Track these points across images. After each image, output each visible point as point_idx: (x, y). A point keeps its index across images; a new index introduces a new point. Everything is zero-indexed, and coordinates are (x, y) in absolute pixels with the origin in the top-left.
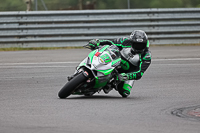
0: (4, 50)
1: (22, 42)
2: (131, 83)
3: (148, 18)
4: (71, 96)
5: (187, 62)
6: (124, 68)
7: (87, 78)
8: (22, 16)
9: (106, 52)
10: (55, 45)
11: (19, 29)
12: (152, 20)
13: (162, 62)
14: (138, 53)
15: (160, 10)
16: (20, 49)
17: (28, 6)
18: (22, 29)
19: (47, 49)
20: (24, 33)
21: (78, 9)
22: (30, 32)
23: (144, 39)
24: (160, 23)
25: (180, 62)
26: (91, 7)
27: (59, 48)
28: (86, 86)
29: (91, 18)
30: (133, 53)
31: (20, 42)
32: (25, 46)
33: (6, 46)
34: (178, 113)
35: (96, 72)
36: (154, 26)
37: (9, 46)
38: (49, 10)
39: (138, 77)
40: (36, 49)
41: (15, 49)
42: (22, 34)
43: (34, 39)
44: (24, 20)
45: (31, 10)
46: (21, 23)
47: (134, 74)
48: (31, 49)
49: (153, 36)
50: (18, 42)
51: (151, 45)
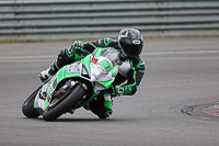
1: (19, 34)
8: (18, 5)
11: (15, 19)
12: (161, 9)
16: (16, 42)
18: (19, 20)
19: (45, 41)
20: (21, 24)
32: (21, 38)
34: (189, 111)
36: (162, 16)
41: (11, 42)
42: (18, 25)
43: (31, 31)
44: (21, 10)
46: (17, 13)
47: (130, 87)
48: (28, 41)
49: (162, 27)
50: (14, 34)
51: (159, 37)
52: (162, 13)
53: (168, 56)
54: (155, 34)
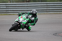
0: (1, 15)
1: (7, 13)
8: (7, 4)
11: (6, 8)
14: (34, 17)
15: (50, 3)
16: (7, 15)
17: (9, 2)
18: (7, 9)
19: (15, 15)
20: (8, 10)
23: (36, 12)
24: (50, 7)
28: (18, 27)
30: (32, 17)
31: (6, 12)
32: (8, 14)
33: (2, 14)
34: (55, 34)
35: (21, 23)
36: (48, 8)
40: (11, 15)
41: (5, 15)
42: (7, 10)
43: (11, 12)
44: (8, 6)
48: (10, 15)
49: (48, 11)
50: (6, 13)
51: (47, 14)
52: (48, 7)
53: (49, 19)
54: (46, 13)
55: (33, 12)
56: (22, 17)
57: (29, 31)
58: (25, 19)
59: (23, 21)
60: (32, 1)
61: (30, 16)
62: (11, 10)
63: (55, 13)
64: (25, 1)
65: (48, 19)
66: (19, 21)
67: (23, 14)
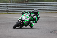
1: (8, 12)
2: (33, 24)
3: (43, 5)
4: (17, 28)
5: (54, 17)
6: (32, 20)
7: (21, 23)
8: (7, 4)
9: (27, 15)
10: (17, 13)
11: (6, 8)
12: (44, 6)
13: (47, 18)
14: (36, 15)
15: (47, 2)
16: (7, 14)
17: (9, 1)
18: (8, 8)
19: (14, 14)
20: (8, 9)
21: (24, 2)
22: (10, 9)
25: (52, 17)
26: (27, 2)
27: (18, 13)
28: (21, 25)
29: (27, 5)
32: (8, 13)
33: (3, 13)
34: (52, 32)
35: (24, 21)
37: (4, 13)
38: (15, 2)
39: (36, 22)
40: (11, 14)
41: (5, 14)
42: (7, 9)
43: (11, 11)
44: (8, 5)
45: (10, 2)
46: (7, 6)
47: (35, 21)
48: (10, 14)
49: (45, 10)
51: (44, 13)
52: (45, 6)
55: (35, 11)
56: (24, 16)
57: (32, 28)
58: (27, 18)
59: (26, 19)
60: (30, 1)
61: (33, 14)
62: (12, 9)
63: (51, 13)
64: (24, 1)
65: (45, 18)
66: (22, 19)
67: (26, 13)
